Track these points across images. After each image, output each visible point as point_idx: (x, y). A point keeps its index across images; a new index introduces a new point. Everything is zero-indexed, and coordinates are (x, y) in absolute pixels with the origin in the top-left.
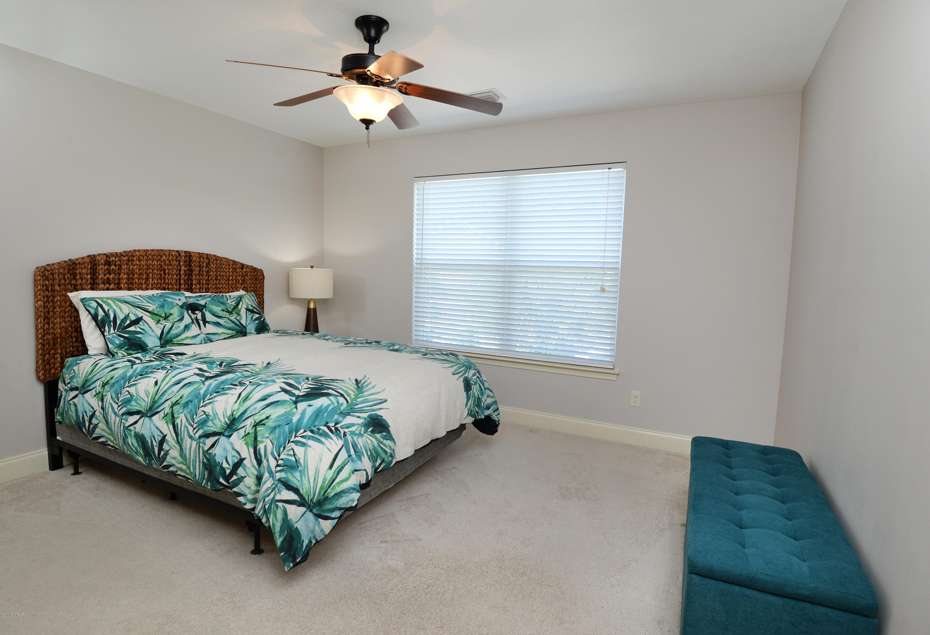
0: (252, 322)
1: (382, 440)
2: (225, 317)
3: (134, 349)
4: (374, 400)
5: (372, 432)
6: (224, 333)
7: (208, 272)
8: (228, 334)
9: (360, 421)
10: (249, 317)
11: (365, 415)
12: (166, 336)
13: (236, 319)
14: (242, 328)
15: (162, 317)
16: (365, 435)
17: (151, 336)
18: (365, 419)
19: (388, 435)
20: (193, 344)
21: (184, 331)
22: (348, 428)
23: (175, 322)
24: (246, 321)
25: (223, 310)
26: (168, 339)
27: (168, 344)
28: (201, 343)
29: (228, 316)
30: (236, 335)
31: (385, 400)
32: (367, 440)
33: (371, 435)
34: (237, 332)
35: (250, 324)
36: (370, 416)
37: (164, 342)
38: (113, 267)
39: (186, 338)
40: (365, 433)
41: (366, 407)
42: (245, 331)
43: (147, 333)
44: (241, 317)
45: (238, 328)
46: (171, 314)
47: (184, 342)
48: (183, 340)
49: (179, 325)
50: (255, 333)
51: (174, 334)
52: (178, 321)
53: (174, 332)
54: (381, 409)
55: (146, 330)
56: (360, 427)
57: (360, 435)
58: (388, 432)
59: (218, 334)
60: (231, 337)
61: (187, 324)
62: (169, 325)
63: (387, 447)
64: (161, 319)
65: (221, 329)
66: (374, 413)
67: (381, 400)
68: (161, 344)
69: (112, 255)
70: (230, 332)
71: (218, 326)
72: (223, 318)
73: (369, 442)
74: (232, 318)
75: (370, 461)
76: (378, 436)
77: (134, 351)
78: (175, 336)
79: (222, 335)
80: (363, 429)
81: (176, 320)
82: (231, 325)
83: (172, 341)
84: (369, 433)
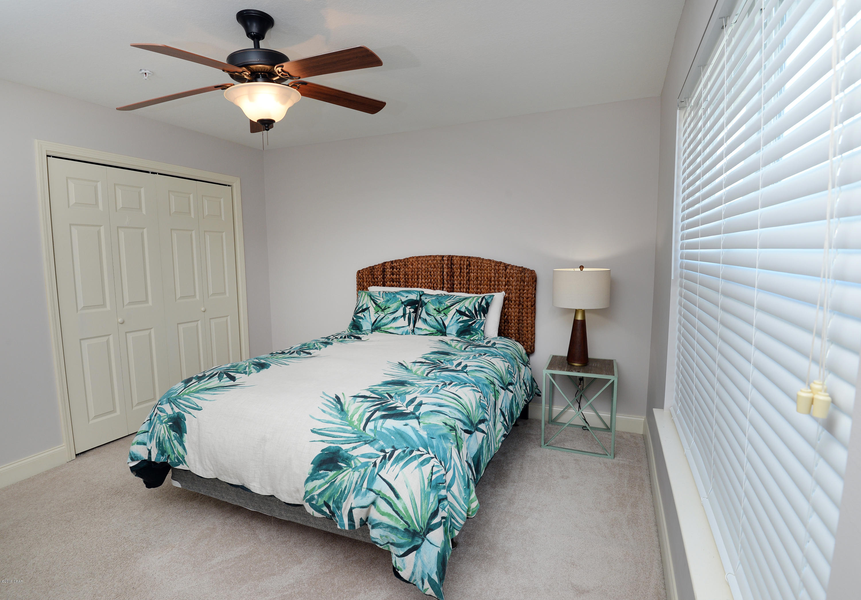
0: (456, 323)
1: (173, 438)
2: (433, 316)
3: (354, 329)
4: (193, 403)
5: (170, 426)
6: (426, 329)
7: (468, 273)
8: (429, 331)
9: (170, 412)
10: (455, 318)
11: (177, 410)
12: (377, 324)
13: (441, 318)
14: (442, 328)
15: (382, 309)
16: (164, 425)
17: (367, 321)
18: (174, 413)
19: (179, 438)
20: (395, 334)
21: (391, 322)
22: (161, 411)
23: (388, 314)
24: (450, 321)
25: (435, 309)
26: (378, 326)
27: (377, 330)
28: (402, 335)
29: (435, 315)
30: (436, 333)
31: (200, 408)
32: (162, 429)
33: (168, 428)
34: (437, 331)
35: (453, 325)
36: (178, 413)
37: (375, 328)
38: (395, 270)
39: (391, 328)
40: (165, 423)
41: (183, 405)
42: (445, 331)
43: (366, 319)
44: (446, 317)
45: (439, 327)
46: (389, 308)
47: (389, 331)
48: (388, 329)
49: (389, 316)
50: (456, 335)
51: (383, 323)
52: (390, 313)
53: (383, 321)
54: (190, 413)
55: (366, 317)
56: (166, 417)
57: (161, 422)
58: (181, 436)
59: (421, 329)
60: (431, 334)
61: (397, 317)
62: (382, 315)
63: (175, 448)
64: (381, 310)
65: (424, 324)
66: (183, 413)
67: (197, 406)
68: (372, 329)
69: (396, 261)
70: (432, 329)
71: (424, 323)
72: (430, 316)
73: (162, 432)
74: (438, 318)
75: (157, 448)
76: (173, 433)
77: (354, 330)
78: (383, 325)
79: (424, 330)
80: (166, 419)
81: (389, 313)
82: (435, 323)
83: (380, 328)
84: (168, 426)
